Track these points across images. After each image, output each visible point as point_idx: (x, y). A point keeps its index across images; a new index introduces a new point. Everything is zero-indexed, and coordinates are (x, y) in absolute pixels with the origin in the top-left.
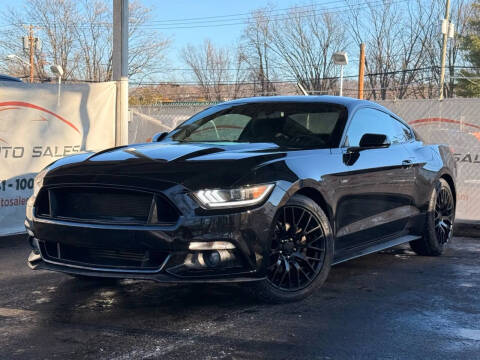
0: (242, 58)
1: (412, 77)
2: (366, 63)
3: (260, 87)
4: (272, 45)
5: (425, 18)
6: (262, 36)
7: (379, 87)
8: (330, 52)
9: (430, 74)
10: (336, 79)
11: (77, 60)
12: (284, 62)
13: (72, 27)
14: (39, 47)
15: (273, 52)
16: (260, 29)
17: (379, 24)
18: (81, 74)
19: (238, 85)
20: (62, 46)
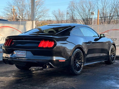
0: (68, 13)
1: (112, 18)
2: (100, 15)
3: (72, 21)
4: (75, 10)
5: (115, 2)
6: (73, 8)
7: (103, 21)
8: (90, 12)
9: (117, 17)
10: (92, 19)
11: (25, 14)
12: (79, 14)
13: (24, 6)
14: (16, 11)
15: (76, 12)
17: (103, 4)
18: (26, 18)
19: (67, 20)
20: (22, 11)
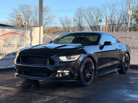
0: (75, 20)
1: (120, 26)
2: (108, 22)
3: (80, 28)
4: (83, 17)
5: (124, 10)
6: (80, 15)
7: (111, 29)
8: (98, 19)
9: (125, 25)
10: (99, 26)
11: (31, 21)
12: (86, 21)
13: (30, 12)
14: (21, 17)
15: (83, 19)
16: (80, 13)
17: (112, 11)
18: (32, 24)
19: (74, 28)
20: (27, 17)
